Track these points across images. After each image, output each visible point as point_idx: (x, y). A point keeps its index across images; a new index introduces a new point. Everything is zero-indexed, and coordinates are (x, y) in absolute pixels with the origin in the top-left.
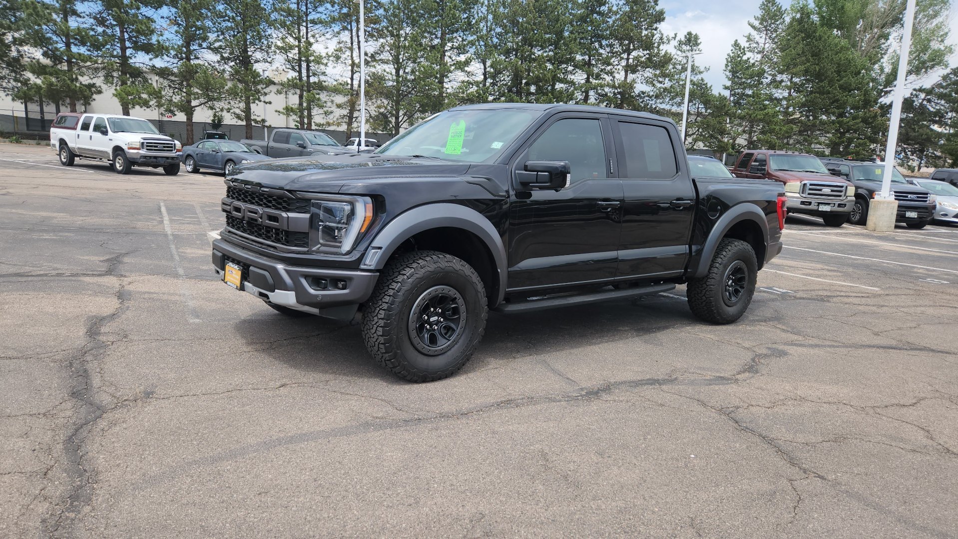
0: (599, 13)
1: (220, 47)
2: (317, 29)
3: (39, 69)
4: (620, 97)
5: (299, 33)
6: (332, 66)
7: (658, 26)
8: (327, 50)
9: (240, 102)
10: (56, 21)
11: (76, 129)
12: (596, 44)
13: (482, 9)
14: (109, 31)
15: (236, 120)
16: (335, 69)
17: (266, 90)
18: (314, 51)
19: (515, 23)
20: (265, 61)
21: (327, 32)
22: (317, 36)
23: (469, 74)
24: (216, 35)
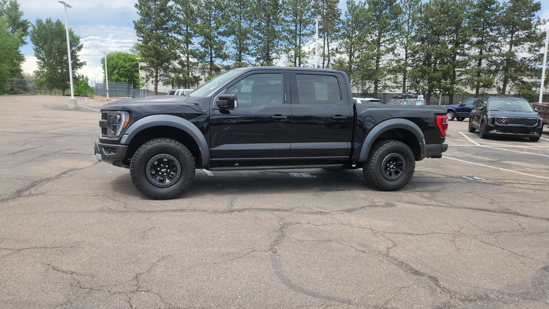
0: (489, 10)
1: (255, 53)
2: (305, 38)
3: (175, 70)
4: (505, 62)
5: (296, 42)
6: (311, 58)
7: (535, 13)
8: (310, 49)
12: (488, 30)
13: (405, 16)
18: (302, 51)
19: (427, 22)
20: (277, 58)
21: (310, 40)
22: (304, 42)
23: (396, 55)
24: (253, 47)
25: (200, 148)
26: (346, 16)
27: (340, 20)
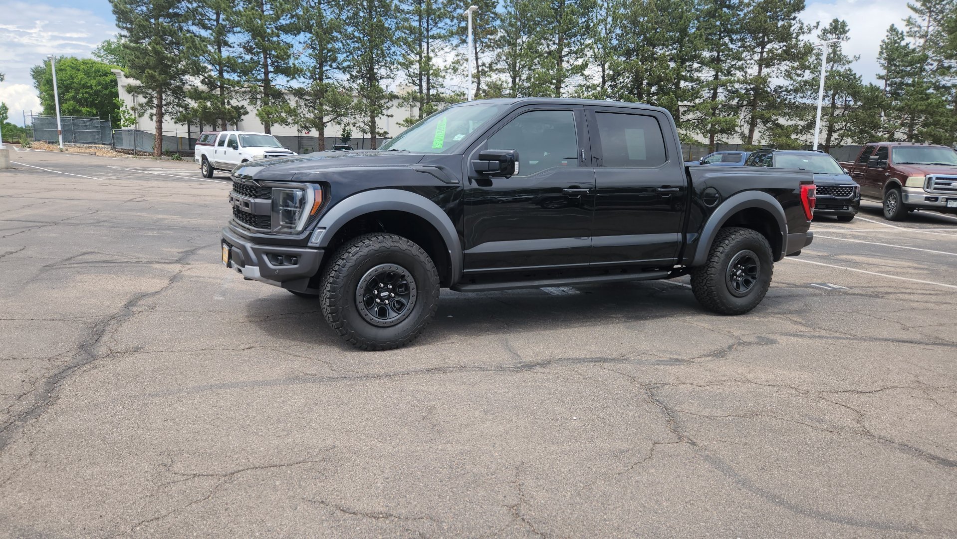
0: (729, 7)
1: (348, 66)
2: (437, 43)
3: (196, 95)
4: (753, 93)
5: (421, 48)
6: (450, 78)
7: (796, 15)
8: (446, 63)
9: (364, 116)
10: (210, 52)
11: (214, 145)
12: (727, 40)
13: (601, 12)
14: (255, 58)
15: (361, 133)
16: (452, 81)
17: (388, 105)
18: (433, 65)
19: (635, 23)
20: (388, 77)
21: (446, 46)
22: (436, 50)
23: (587, 78)
24: (345, 55)
25: (450, 251)
26: (506, 8)
27: (496, 14)
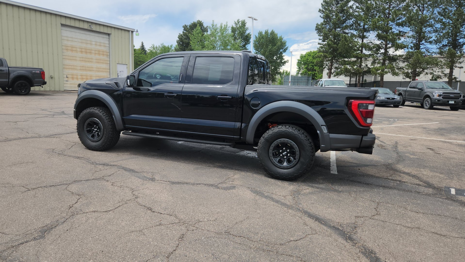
25: (113, 116)
